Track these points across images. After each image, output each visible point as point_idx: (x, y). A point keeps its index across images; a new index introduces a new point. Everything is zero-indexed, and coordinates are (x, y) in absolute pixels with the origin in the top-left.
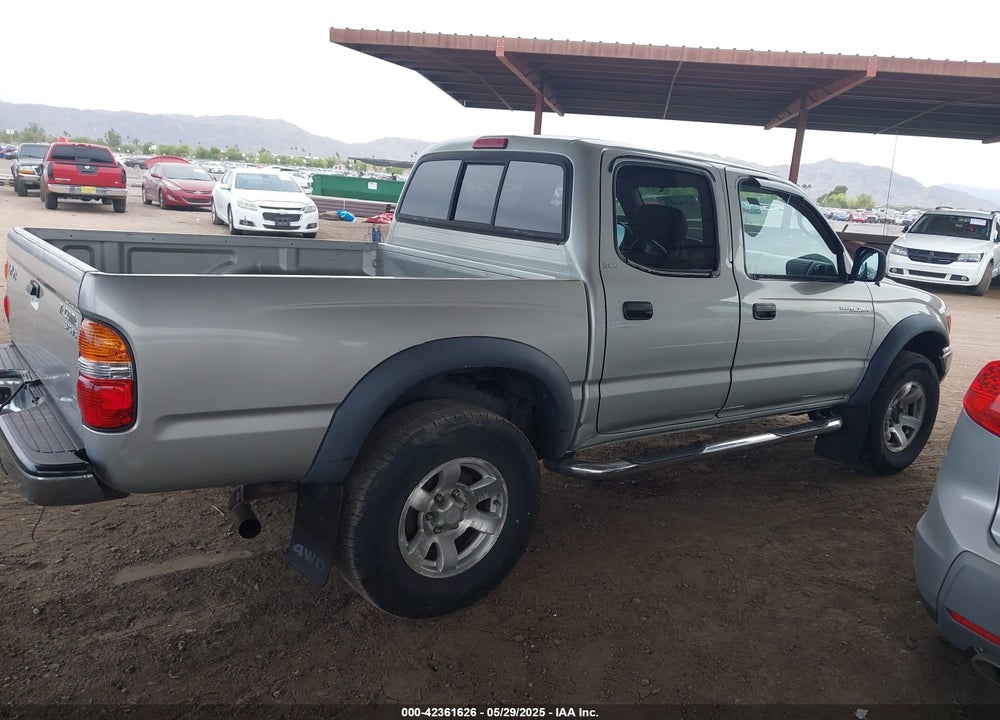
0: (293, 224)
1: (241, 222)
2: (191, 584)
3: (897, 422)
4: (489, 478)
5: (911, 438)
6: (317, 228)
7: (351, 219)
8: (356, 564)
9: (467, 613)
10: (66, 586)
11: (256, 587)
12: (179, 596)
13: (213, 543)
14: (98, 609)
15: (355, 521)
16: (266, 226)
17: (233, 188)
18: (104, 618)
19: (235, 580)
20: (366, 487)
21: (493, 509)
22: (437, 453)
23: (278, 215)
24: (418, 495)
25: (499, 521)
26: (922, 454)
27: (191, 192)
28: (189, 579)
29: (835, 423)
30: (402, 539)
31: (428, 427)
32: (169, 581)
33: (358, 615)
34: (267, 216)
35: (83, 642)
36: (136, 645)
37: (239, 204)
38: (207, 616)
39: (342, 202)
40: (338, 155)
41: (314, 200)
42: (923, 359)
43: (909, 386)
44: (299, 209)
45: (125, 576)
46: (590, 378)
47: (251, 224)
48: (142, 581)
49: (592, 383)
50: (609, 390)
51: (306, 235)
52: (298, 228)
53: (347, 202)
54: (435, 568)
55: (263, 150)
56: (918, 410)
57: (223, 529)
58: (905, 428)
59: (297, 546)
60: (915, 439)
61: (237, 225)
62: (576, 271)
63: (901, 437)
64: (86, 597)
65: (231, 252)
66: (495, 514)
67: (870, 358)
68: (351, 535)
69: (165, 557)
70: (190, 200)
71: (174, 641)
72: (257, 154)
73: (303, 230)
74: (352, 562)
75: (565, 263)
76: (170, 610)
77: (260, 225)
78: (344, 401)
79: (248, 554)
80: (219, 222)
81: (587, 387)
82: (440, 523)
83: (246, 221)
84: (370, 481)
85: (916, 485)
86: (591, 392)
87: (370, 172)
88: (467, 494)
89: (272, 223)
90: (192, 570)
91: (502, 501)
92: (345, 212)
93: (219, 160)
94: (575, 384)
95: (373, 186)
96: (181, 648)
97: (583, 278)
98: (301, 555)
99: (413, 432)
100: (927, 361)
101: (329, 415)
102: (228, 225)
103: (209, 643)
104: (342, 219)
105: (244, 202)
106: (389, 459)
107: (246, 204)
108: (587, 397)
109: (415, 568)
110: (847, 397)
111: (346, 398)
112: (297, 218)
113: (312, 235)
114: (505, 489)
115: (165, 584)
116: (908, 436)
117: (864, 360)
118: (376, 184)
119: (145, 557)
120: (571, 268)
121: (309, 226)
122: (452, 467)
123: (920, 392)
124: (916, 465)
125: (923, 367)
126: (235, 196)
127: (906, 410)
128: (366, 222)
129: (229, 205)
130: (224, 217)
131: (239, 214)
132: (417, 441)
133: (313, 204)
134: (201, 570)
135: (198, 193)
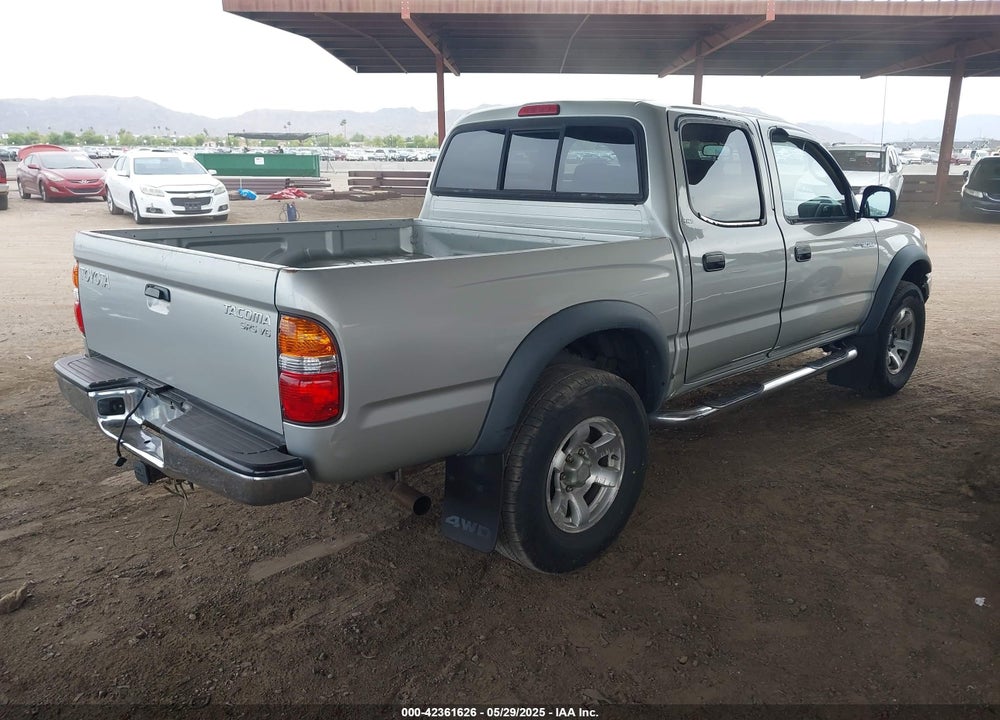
0: (204, 208)
1: (148, 210)
2: (327, 571)
3: (893, 346)
4: (608, 435)
5: (905, 360)
6: (228, 210)
7: (253, 198)
8: (516, 528)
9: (601, 562)
10: (206, 590)
11: (392, 566)
12: (322, 584)
13: (323, 531)
14: (253, 606)
15: (514, 487)
16: (175, 212)
17: (132, 174)
18: (264, 613)
19: (368, 562)
20: (521, 454)
21: (611, 463)
22: (573, 416)
23: (188, 199)
24: (559, 459)
25: (619, 473)
26: (915, 372)
27: (76, 181)
28: (322, 566)
29: (853, 353)
30: (549, 500)
31: (566, 392)
32: (304, 570)
33: (503, 578)
34: (175, 201)
35: (260, 637)
36: (312, 634)
37: (143, 191)
38: (362, 599)
39: (238, 180)
40: (205, 131)
41: (221, 180)
42: (913, 287)
43: (903, 313)
44: (209, 191)
45: (259, 572)
46: (680, 331)
47: (159, 211)
48: (279, 575)
49: (681, 336)
50: (696, 340)
51: (217, 219)
52: (209, 211)
53: (243, 180)
54: (572, 524)
55: (123, 132)
56: (909, 334)
57: (325, 516)
58: (899, 351)
59: (452, 518)
60: (908, 360)
61: (144, 214)
62: (660, 229)
63: (897, 359)
64: (234, 597)
65: (280, 240)
66: (614, 468)
67: (875, 290)
68: (512, 499)
69: (284, 551)
70: (76, 190)
71: (347, 624)
72: (117, 136)
73: (215, 213)
74: (514, 526)
75: (645, 222)
76: (323, 598)
77: (169, 211)
78: (502, 375)
79: (364, 536)
80: (118, 212)
81: (678, 340)
82: (574, 481)
83: (153, 209)
84: (524, 448)
85: (916, 402)
86: (680, 344)
87: (255, 148)
88: (590, 452)
89: (183, 209)
90: (321, 559)
91: (619, 455)
92: (247, 191)
93: (76, 145)
94: (670, 337)
95: (260, 161)
96: (358, 631)
97: (667, 235)
98: (458, 526)
99: (554, 398)
100: (915, 287)
101: (490, 388)
102: (132, 215)
103: (380, 623)
104: (244, 198)
105: (148, 188)
106: (538, 425)
107: (151, 190)
108: (678, 349)
109: (559, 525)
110: (857, 327)
111: (504, 371)
112: (207, 201)
113: (223, 218)
114: (623, 443)
115: (302, 575)
116: (902, 358)
117: (871, 292)
118: (262, 159)
119: (267, 553)
120: (652, 227)
121: (221, 209)
122: (582, 429)
123: (911, 317)
124: (911, 384)
125: (914, 294)
126: (137, 183)
127: (899, 335)
128: (270, 199)
129: (131, 193)
130: (126, 206)
131: (144, 203)
132: (558, 406)
133: (221, 185)
134: (329, 557)
135: (84, 183)
